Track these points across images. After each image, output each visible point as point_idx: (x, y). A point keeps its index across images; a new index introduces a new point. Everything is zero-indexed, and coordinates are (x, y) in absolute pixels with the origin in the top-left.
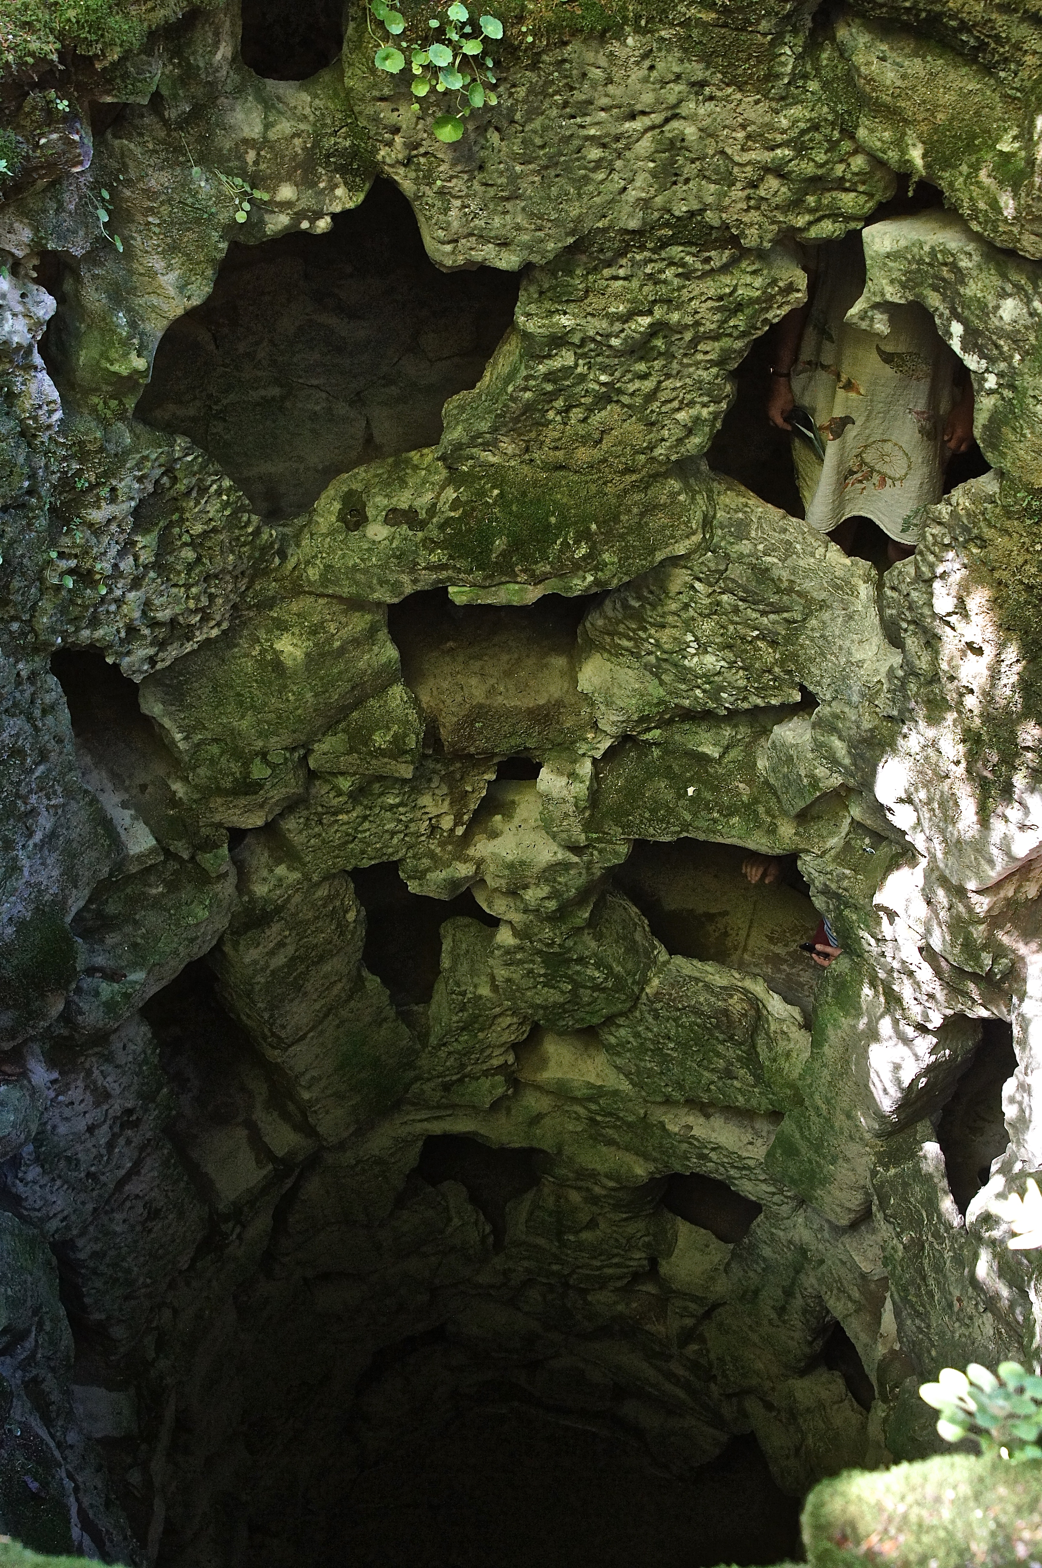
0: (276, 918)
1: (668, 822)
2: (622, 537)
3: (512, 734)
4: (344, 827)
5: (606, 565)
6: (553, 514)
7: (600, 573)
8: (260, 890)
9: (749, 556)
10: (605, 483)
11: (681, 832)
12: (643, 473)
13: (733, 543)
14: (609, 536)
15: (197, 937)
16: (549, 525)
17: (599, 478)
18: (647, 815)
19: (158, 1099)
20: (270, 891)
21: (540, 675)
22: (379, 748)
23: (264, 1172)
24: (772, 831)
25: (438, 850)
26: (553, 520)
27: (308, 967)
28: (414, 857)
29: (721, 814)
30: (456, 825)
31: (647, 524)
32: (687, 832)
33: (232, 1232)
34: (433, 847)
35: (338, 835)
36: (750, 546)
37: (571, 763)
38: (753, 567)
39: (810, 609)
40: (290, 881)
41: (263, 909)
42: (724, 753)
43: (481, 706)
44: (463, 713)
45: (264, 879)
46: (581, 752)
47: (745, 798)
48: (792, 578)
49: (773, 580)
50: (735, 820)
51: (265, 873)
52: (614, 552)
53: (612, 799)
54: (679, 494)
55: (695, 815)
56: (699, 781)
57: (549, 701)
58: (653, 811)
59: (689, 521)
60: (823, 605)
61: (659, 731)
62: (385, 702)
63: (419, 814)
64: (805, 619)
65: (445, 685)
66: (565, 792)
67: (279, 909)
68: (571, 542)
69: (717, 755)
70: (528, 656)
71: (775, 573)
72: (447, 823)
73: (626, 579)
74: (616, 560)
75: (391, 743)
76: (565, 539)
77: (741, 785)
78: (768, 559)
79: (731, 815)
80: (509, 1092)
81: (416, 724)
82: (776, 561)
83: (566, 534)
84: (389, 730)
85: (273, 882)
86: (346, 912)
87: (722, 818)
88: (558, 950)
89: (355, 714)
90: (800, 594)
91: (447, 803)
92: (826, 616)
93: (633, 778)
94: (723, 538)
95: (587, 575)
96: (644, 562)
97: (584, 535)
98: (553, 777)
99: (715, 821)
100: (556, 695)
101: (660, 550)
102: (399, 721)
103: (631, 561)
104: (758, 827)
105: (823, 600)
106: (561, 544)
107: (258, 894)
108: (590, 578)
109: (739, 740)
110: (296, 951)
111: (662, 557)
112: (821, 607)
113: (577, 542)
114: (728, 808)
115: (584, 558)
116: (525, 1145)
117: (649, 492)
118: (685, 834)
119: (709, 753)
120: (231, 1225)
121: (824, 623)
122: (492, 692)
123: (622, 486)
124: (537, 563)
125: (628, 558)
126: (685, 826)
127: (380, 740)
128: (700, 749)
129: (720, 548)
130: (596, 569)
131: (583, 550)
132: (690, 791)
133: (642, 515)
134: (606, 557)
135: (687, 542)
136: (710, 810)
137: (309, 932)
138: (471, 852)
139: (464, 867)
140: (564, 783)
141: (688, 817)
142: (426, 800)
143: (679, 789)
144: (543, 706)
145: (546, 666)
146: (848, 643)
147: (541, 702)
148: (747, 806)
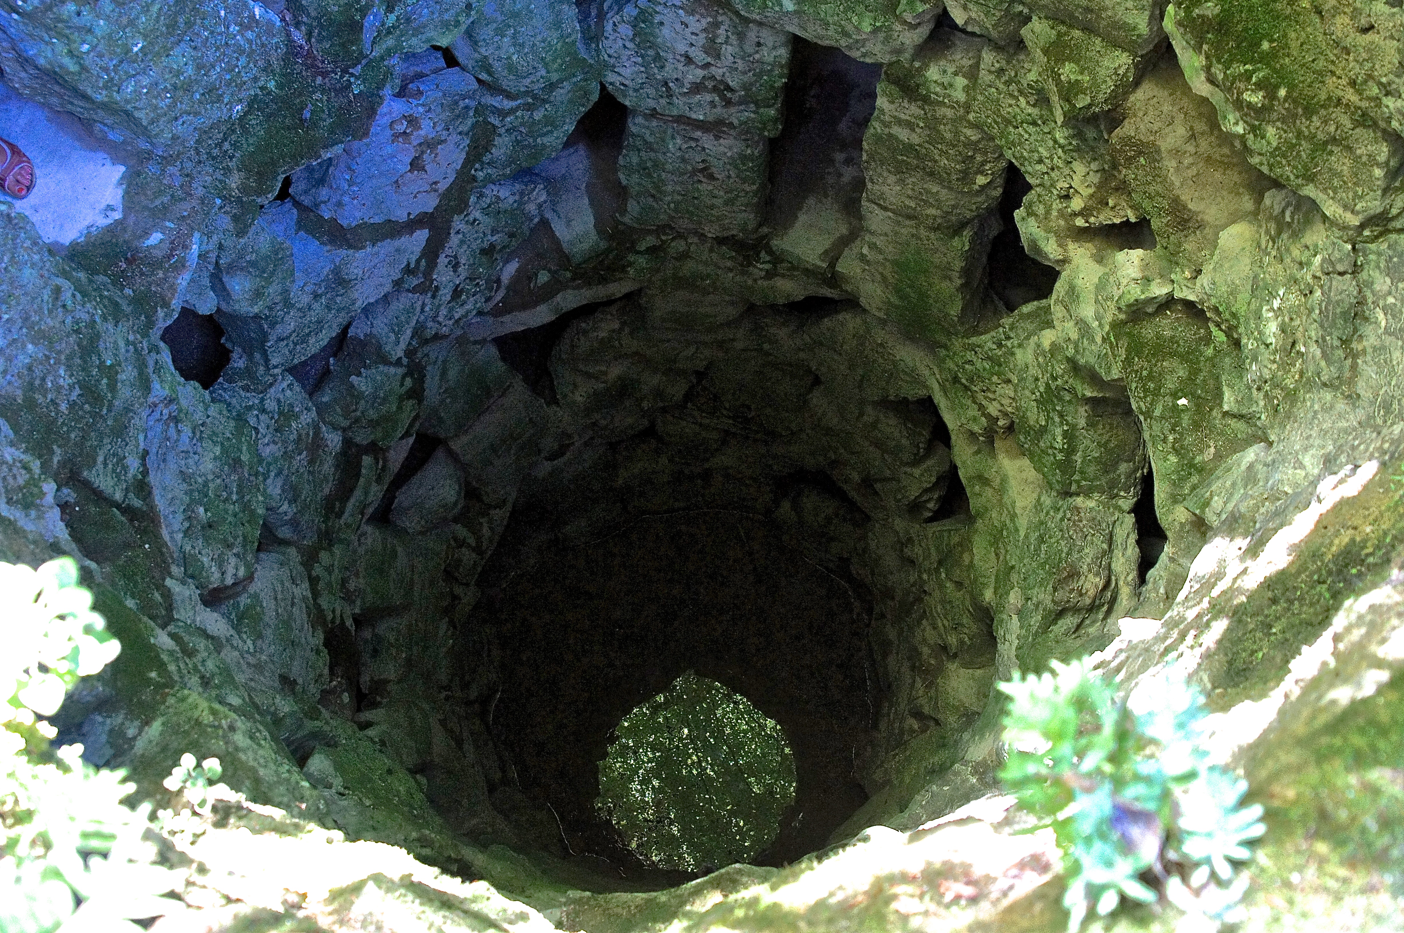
0: (919, 103)
1: (1145, 397)
2: (1299, 134)
3: (1150, 197)
4: (1017, 110)
5: (1263, 137)
6: (1271, 41)
7: (1251, 136)
8: (933, 73)
9: (1372, 292)
10: (1333, 73)
11: (1142, 413)
12: (1364, 104)
13: (1378, 267)
14: (1288, 119)
15: (849, 36)
16: (1259, 44)
17: (1333, 62)
18: (1145, 373)
19: (762, 110)
20: (936, 82)
21: (1225, 193)
22: (1059, 75)
23: (819, 263)
24: (1175, 499)
25: (1055, 213)
26: (1265, 45)
27: (918, 167)
28: (1039, 195)
29: (1174, 443)
30: (1080, 214)
31: (1331, 153)
32: (1145, 420)
33: (764, 263)
34: (1054, 206)
35: (1010, 110)
36: (1385, 288)
37: (1160, 274)
38: (1361, 302)
39: (1341, 384)
40: (954, 94)
41: (918, 86)
42: (1234, 416)
43: (1158, 151)
44: (1142, 137)
45: (945, 72)
46: (1173, 276)
47: (1198, 459)
48: (1369, 350)
49: (1355, 330)
50: (1173, 459)
51: (951, 69)
52: (1280, 138)
53: (1148, 331)
54: (1378, 165)
55: (1162, 417)
56: (1198, 406)
57: (1197, 213)
58: (1150, 377)
59: (1361, 197)
60: (1353, 398)
61: (1225, 339)
62: (1106, 54)
63: (1067, 171)
64: (1325, 385)
65: (1166, 108)
66: (1124, 282)
67: (926, 100)
68: (1254, 79)
69: (1226, 408)
70: (1240, 173)
71: (1368, 330)
72: (1077, 204)
73: (1265, 169)
74: (1275, 144)
75: (1069, 82)
76: (1254, 71)
77: (1212, 450)
78: (1381, 316)
79: (1176, 452)
80: (981, 438)
81: (1101, 97)
82: (1383, 324)
83: (1259, 69)
84: (1082, 74)
85: (946, 81)
86: (982, 173)
87: (1170, 445)
88: (1053, 388)
89: (1077, 33)
90: (1354, 367)
91: (1091, 191)
92: (1341, 406)
93: (1177, 342)
94: (1379, 254)
95: (1241, 123)
96: (1292, 177)
97: (1268, 87)
98: (1137, 262)
99: (1165, 440)
100: (1206, 218)
101: (1316, 187)
102: (1094, 79)
103: (1284, 162)
104: (1174, 484)
105: (1359, 396)
106: (1246, 71)
107: (928, 74)
108: (1240, 129)
109: (1256, 425)
110: (919, 145)
111: (1312, 195)
112: (1350, 396)
113: (1260, 86)
114: (1182, 447)
115: (1250, 105)
116: (964, 481)
117: (1357, 130)
118: (1142, 418)
119: (1226, 399)
120: (768, 258)
121: (1332, 407)
122: (1177, 153)
123: (1341, 93)
124: (1219, 61)
125: (1284, 156)
126: (1148, 414)
127: (1068, 71)
128: (1225, 388)
129: (1365, 255)
130: (1253, 129)
131: (1256, 98)
132: (1183, 402)
133: (1334, 140)
134: (1271, 131)
135: (1340, 211)
136: (1173, 430)
137: (940, 146)
138: (1071, 246)
139: (1055, 246)
140: (1134, 275)
141: (1157, 413)
142: (1080, 168)
143: (1182, 390)
144: (1190, 210)
145: (1238, 194)
146: (1317, 442)
147: (1191, 206)
148: (1191, 465)
